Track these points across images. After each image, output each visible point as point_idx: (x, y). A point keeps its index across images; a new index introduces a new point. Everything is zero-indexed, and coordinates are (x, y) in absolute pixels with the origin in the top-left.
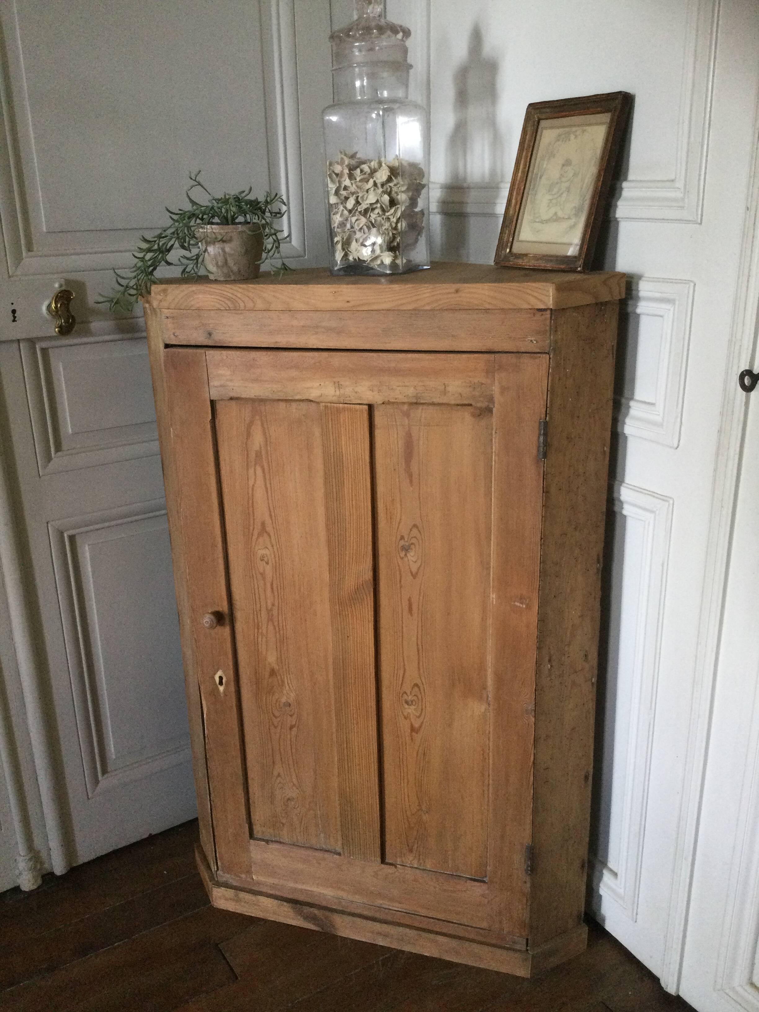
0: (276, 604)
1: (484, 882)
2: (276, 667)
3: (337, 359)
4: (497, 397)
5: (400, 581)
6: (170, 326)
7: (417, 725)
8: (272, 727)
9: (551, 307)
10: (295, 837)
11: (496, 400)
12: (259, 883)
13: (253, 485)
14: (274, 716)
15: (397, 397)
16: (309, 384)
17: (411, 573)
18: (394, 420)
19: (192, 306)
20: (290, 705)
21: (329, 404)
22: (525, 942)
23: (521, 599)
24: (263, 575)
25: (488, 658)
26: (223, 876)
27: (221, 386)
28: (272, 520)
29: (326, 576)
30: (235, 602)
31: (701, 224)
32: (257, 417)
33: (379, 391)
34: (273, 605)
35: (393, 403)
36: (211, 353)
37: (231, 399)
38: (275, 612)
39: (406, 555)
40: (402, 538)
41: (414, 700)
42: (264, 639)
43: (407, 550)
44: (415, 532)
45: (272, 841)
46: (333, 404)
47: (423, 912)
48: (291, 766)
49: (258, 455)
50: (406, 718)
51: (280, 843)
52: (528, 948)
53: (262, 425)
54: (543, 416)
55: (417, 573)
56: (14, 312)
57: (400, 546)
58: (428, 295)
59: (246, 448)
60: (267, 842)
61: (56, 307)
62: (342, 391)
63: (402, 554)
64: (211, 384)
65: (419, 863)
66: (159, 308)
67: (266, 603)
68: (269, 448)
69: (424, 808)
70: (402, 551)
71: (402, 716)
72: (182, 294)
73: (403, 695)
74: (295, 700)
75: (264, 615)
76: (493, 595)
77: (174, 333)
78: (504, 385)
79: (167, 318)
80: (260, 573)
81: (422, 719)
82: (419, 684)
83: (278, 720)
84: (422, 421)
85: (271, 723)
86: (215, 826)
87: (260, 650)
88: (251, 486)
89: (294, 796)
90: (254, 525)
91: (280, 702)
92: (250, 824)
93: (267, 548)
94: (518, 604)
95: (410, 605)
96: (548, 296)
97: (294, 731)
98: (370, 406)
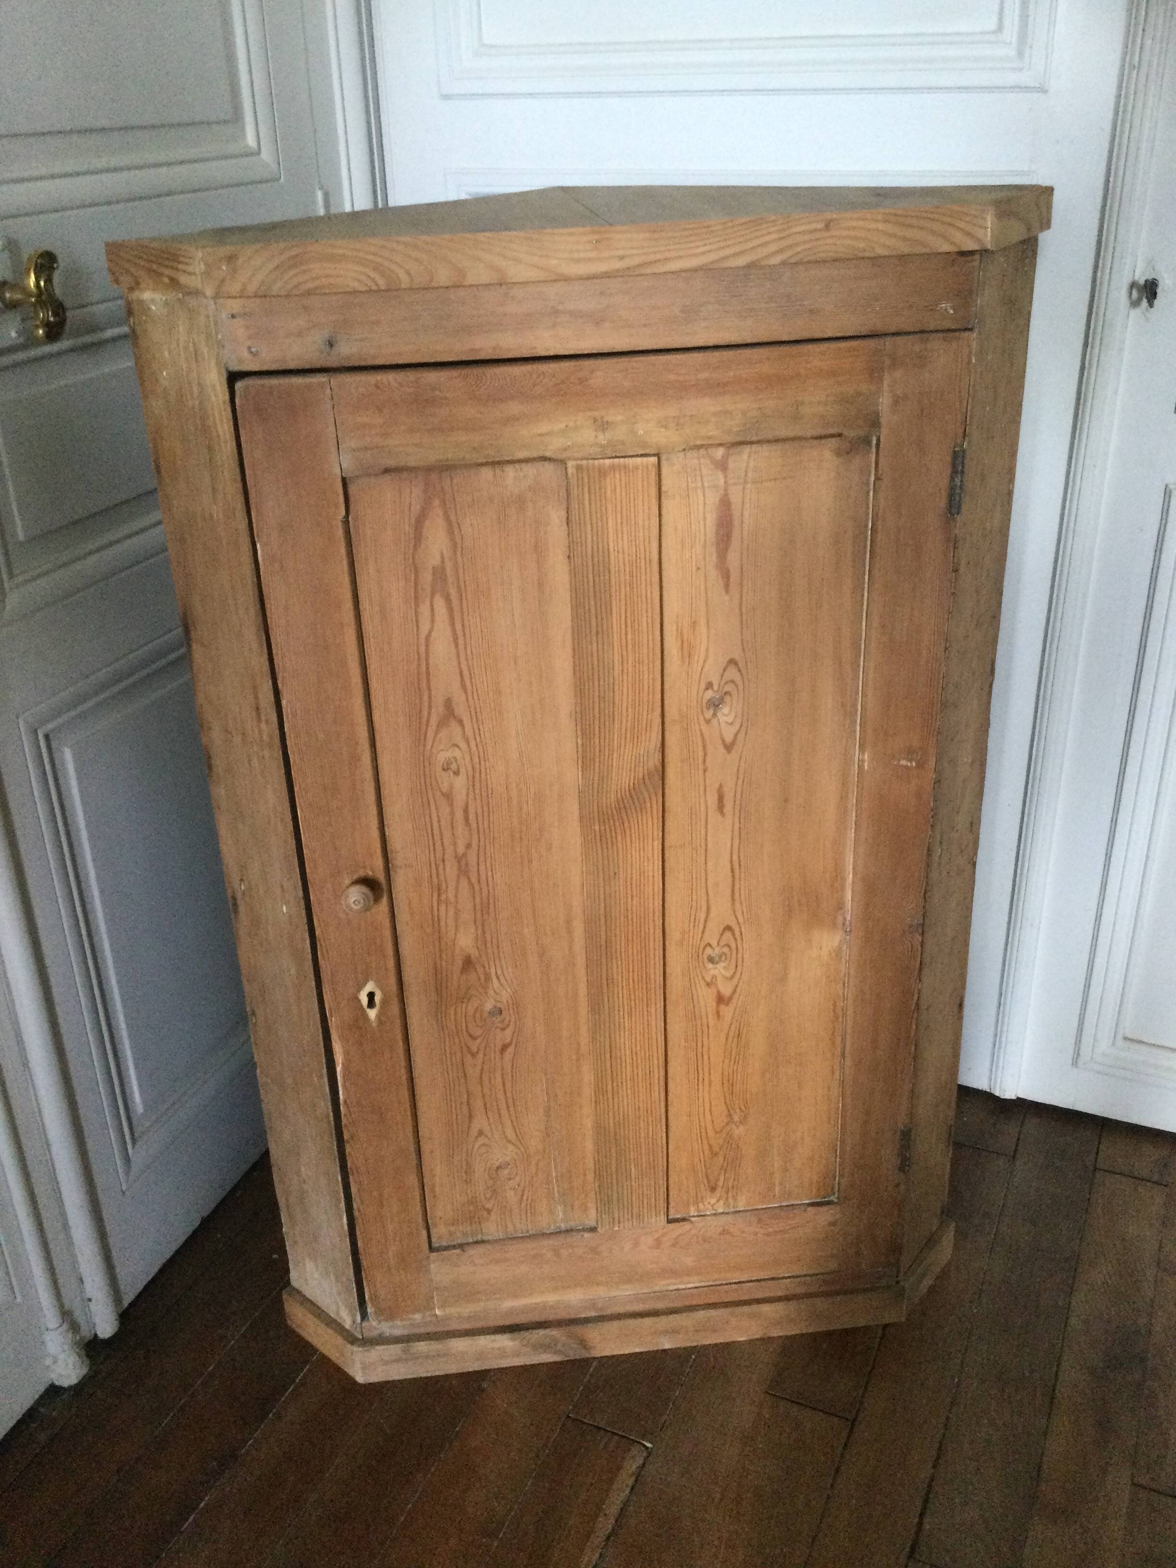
0: (475, 846)
1: (830, 1203)
2: (474, 953)
4: (886, 417)
5: (704, 761)
6: (241, 333)
7: (726, 991)
8: (468, 1059)
9: (989, 247)
10: (510, 1226)
11: (883, 421)
12: (444, 1319)
13: (429, 635)
14: (472, 1037)
15: (709, 434)
16: (544, 427)
17: (723, 741)
18: (699, 478)
19: (295, 287)
20: (501, 1012)
21: (584, 462)
23: (910, 753)
24: (448, 797)
25: (847, 860)
26: (375, 1326)
27: (364, 448)
28: (466, 692)
29: (576, 777)
30: (394, 856)
32: (436, 502)
33: (679, 426)
34: (468, 846)
35: (699, 447)
36: (340, 380)
37: (387, 470)
38: (472, 859)
39: (715, 715)
40: (709, 686)
41: (723, 953)
42: (451, 908)
43: (716, 706)
44: (732, 673)
45: (468, 1244)
46: (591, 461)
47: (736, 1277)
48: (504, 1112)
49: (439, 573)
50: (709, 985)
51: (483, 1242)
52: (900, 1279)
53: (446, 515)
54: (959, 441)
55: (733, 743)
57: (705, 702)
58: (775, 236)
59: (413, 565)
60: (463, 1247)
62: (609, 435)
63: (709, 714)
64: (343, 445)
65: (726, 1204)
66: (216, 296)
67: (455, 844)
68: (459, 560)
69: (736, 1118)
70: (708, 709)
71: (702, 983)
72: (271, 266)
73: (704, 949)
74: (510, 1002)
75: (451, 870)
76: (863, 754)
77: (249, 348)
78: (899, 392)
79: (233, 316)
80: (443, 794)
81: (735, 981)
82: (733, 923)
83: (479, 1040)
84: (750, 474)
85: (465, 1050)
86: (361, 1250)
87: (443, 930)
88: (423, 636)
89: (508, 1159)
90: (430, 707)
91: (482, 1011)
92: (428, 1229)
93: (457, 746)
94: (903, 762)
95: (721, 799)
96: (985, 228)
97: (509, 1052)
98: (659, 458)
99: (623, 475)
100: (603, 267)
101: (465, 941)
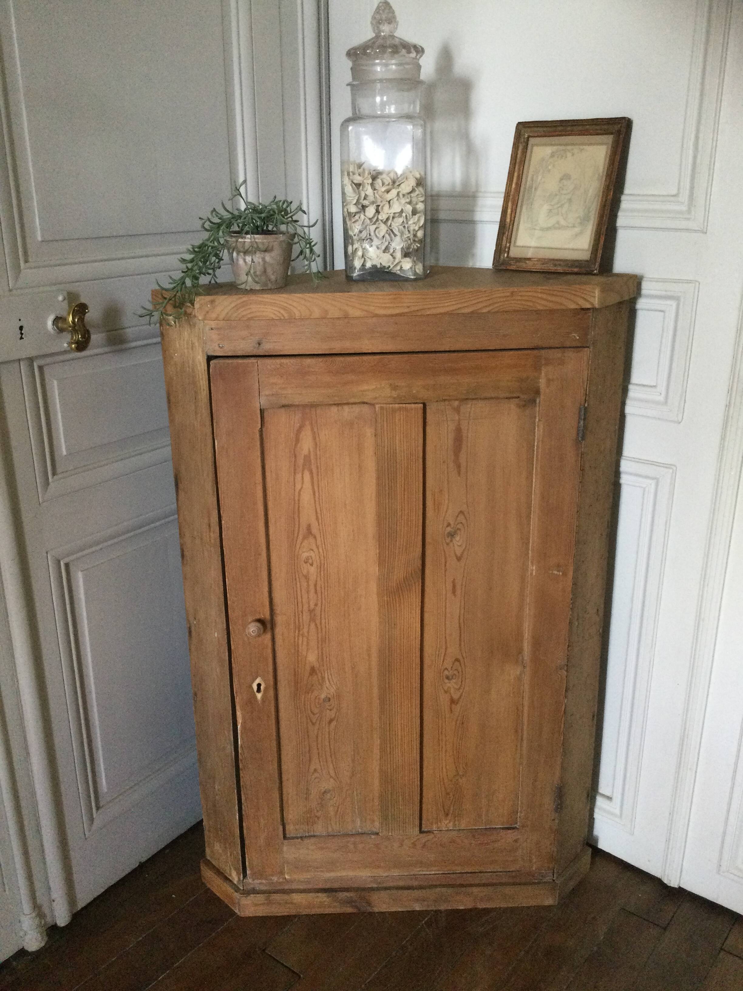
0: (319, 605)
1: (514, 828)
2: (316, 665)
3: (394, 361)
4: (544, 389)
5: (445, 565)
6: (215, 337)
7: (456, 697)
8: (311, 726)
9: (596, 306)
10: (330, 828)
11: (542, 391)
12: (290, 882)
13: (300, 490)
14: (313, 714)
15: (450, 394)
16: (364, 387)
17: (456, 556)
18: (445, 416)
19: (243, 316)
20: (329, 701)
21: (385, 405)
22: (551, 874)
23: (558, 567)
24: (307, 577)
25: (524, 625)
26: (251, 883)
27: (273, 395)
28: (318, 521)
29: (375, 570)
30: (276, 608)
31: (706, 233)
32: (307, 423)
33: (434, 389)
34: (316, 605)
35: (445, 400)
36: (263, 362)
37: (283, 406)
38: (318, 612)
39: (451, 541)
40: (449, 525)
41: (455, 674)
42: (305, 639)
43: (452, 536)
44: (461, 518)
45: (305, 837)
46: (388, 405)
47: (459, 870)
48: (329, 759)
49: (307, 458)
50: (446, 692)
51: (314, 836)
52: (554, 878)
53: (312, 429)
54: (583, 402)
55: (461, 556)
56: (21, 328)
57: (446, 533)
58: (485, 299)
59: (295, 454)
60: (302, 838)
61: (73, 322)
62: (398, 392)
63: (448, 540)
64: (263, 393)
65: (455, 825)
66: (204, 319)
67: (309, 603)
68: (318, 452)
69: (461, 773)
70: (448, 537)
71: (443, 691)
72: (232, 306)
73: (444, 671)
74: (335, 694)
75: (306, 617)
76: (533, 567)
77: (219, 344)
78: (551, 377)
79: (212, 329)
80: (304, 576)
81: (461, 691)
82: (460, 657)
83: (317, 716)
84: (471, 415)
85: (309, 721)
86: (245, 835)
87: (300, 651)
88: (297, 491)
89: (330, 787)
90: (299, 528)
91: (319, 699)
92: (284, 825)
93: (312, 550)
94: (556, 572)
95: (454, 587)
96: (594, 297)
97: (334, 723)
98: (425, 405)
99: (404, 413)
100: (397, 311)
101: (312, 658)
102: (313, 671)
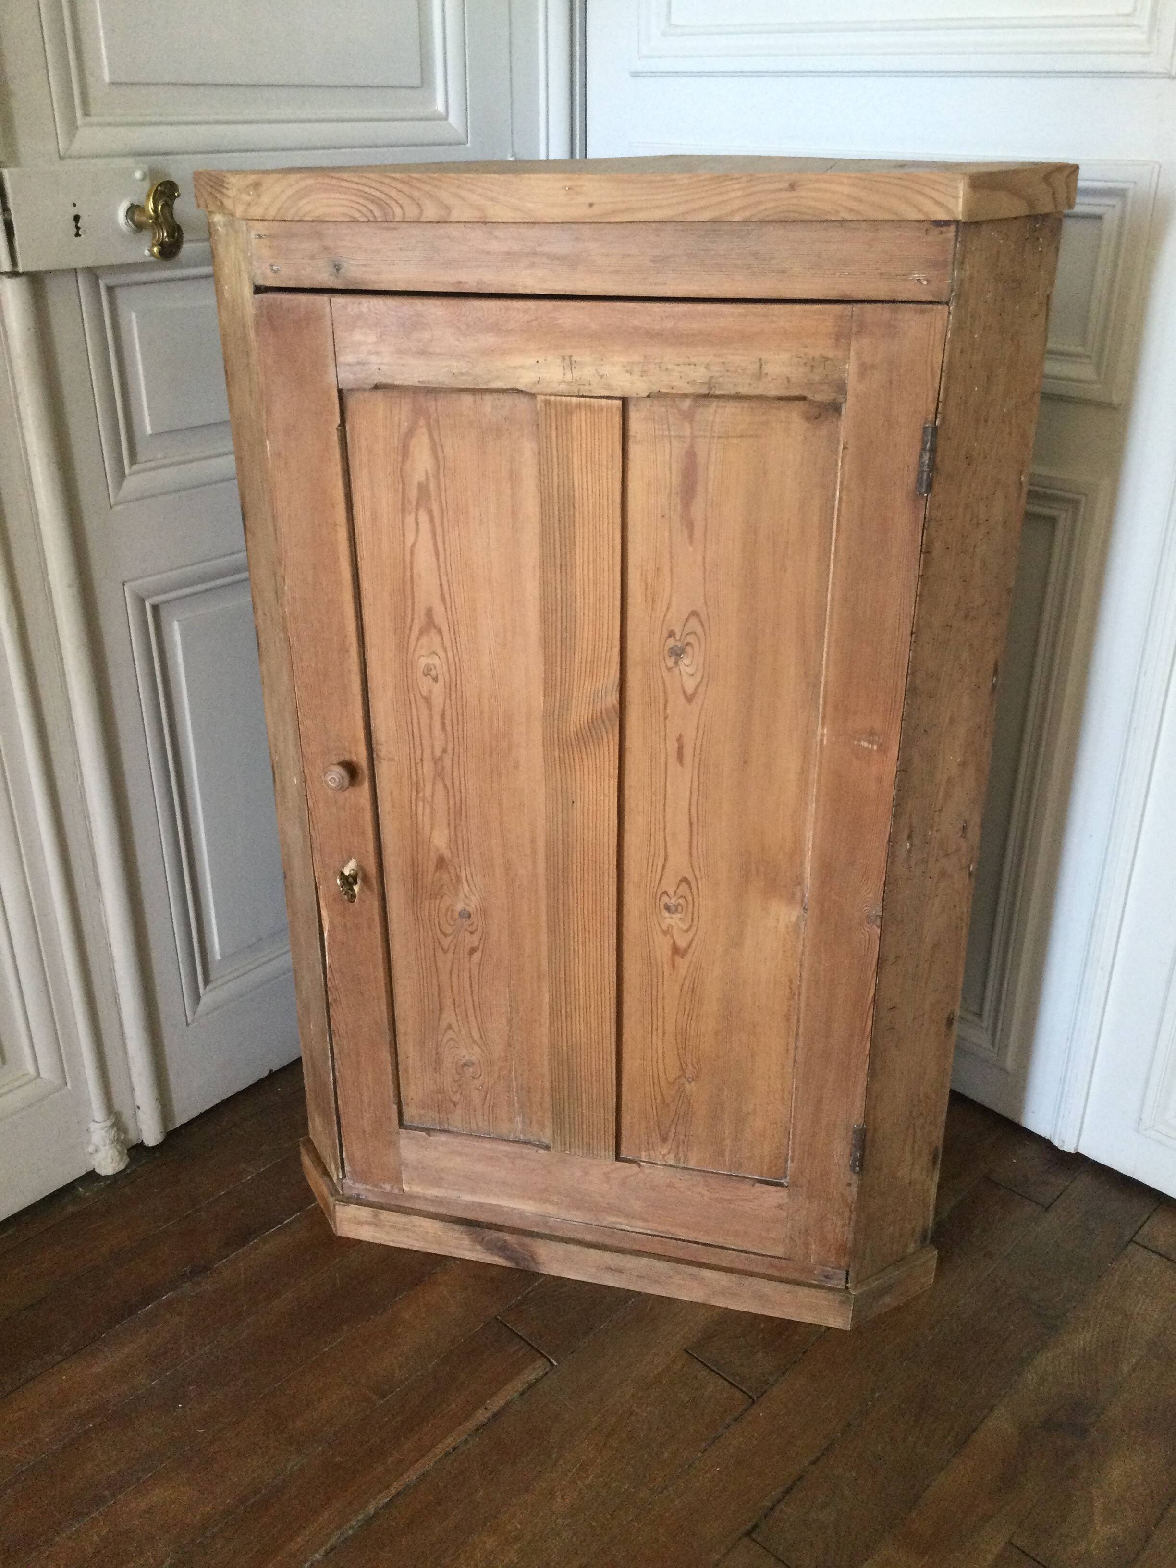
0: (450, 751)
1: (781, 1185)
2: (447, 854)
3: (569, 313)
4: (853, 384)
5: (665, 708)
6: (266, 252)
7: (682, 943)
8: (439, 953)
9: (960, 217)
10: (473, 1122)
11: (850, 389)
12: (412, 1197)
13: (413, 545)
14: (443, 933)
15: (674, 384)
16: (516, 361)
17: (685, 693)
18: (665, 426)
19: (307, 214)
20: (470, 916)
21: (553, 398)
22: (844, 1276)
23: (871, 734)
24: (427, 700)
25: (807, 835)
26: (353, 1186)
27: (359, 363)
28: (445, 603)
29: (538, 701)
30: (379, 747)
32: (422, 422)
33: (644, 373)
34: (444, 751)
35: (666, 395)
36: (339, 301)
37: (377, 387)
38: (447, 761)
39: (676, 663)
40: (671, 634)
41: (679, 904)
42: (428, 809)
43: (678, 655)
44: (694, 623)
45: (434, 1130)
46: (559, 398)
47: (682, 1234)
48: (471, 1012)
49: (423, 489)
50: (665, 933)
51: (450, 1132)
52: (849, 1285)
53: (431, 436)
54: (931, 417)
55: (694, 695)
57: (666, 649)
58: (740, 193)
59: (403, 479)
60: (428, 1131)
62: (577, 374)
63: (670, 662)
64: (341, 359)
65: (677, 1159)
66: (245, 217)
67: (433, 748)
68: (442, 479)
69: (689, 1074)
70: (670, 657)
71: (659, 930)
72: (289, 192)
73: (661, 896)
74: (478, 907)
75: (428, 768)
76: (823, 729)
77: (272, 266)
78: (866, 361)
79: (260, 237)
80: (423, 697)
81: (691, 935)
82: (690, 878)
83: (449, 939)
84: (715, 428)
85: (437, 944)
87: (420, 826)
88: (408, 545)
89: (474, 1059)
90: (413, 613)
91: (452, 911)
92: (399, 1104)
93: (436, 654)
94: (865, 744)
95: (680, 749)
96: (956, 197)
97: (477, 956)
98: (625, 401)
99: (589, 414)
100: (574, 214)
102: (441, 863)
